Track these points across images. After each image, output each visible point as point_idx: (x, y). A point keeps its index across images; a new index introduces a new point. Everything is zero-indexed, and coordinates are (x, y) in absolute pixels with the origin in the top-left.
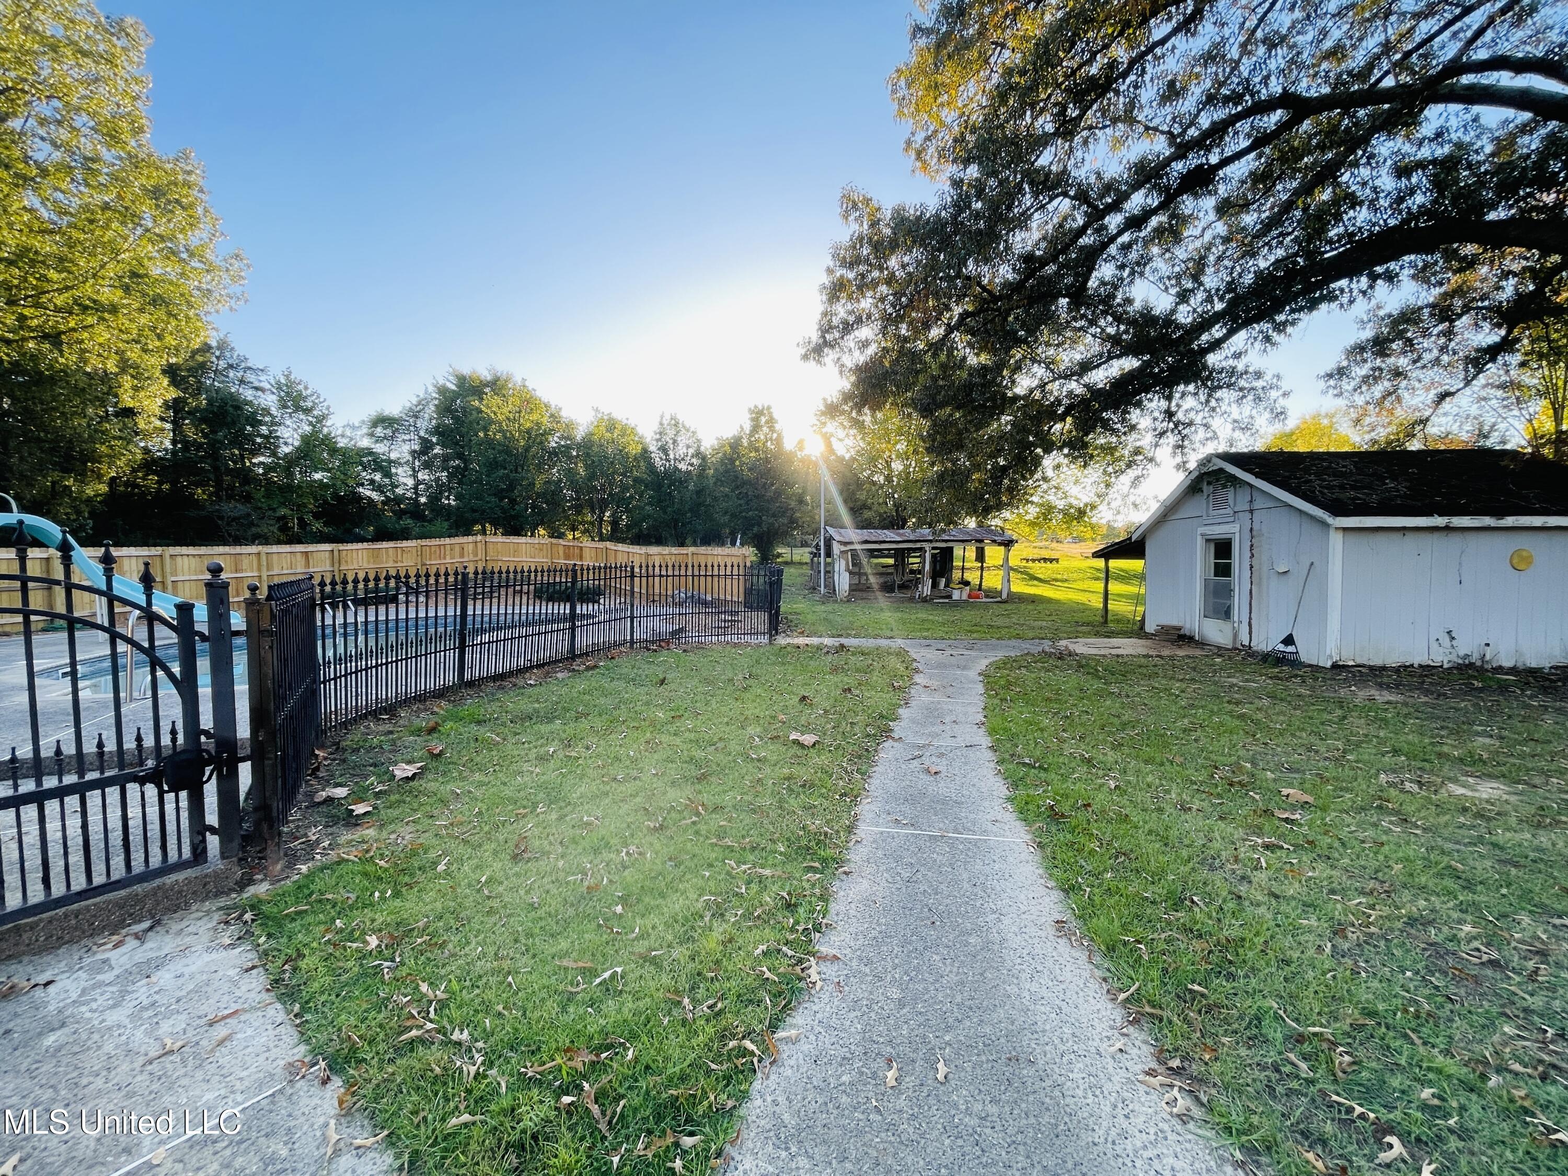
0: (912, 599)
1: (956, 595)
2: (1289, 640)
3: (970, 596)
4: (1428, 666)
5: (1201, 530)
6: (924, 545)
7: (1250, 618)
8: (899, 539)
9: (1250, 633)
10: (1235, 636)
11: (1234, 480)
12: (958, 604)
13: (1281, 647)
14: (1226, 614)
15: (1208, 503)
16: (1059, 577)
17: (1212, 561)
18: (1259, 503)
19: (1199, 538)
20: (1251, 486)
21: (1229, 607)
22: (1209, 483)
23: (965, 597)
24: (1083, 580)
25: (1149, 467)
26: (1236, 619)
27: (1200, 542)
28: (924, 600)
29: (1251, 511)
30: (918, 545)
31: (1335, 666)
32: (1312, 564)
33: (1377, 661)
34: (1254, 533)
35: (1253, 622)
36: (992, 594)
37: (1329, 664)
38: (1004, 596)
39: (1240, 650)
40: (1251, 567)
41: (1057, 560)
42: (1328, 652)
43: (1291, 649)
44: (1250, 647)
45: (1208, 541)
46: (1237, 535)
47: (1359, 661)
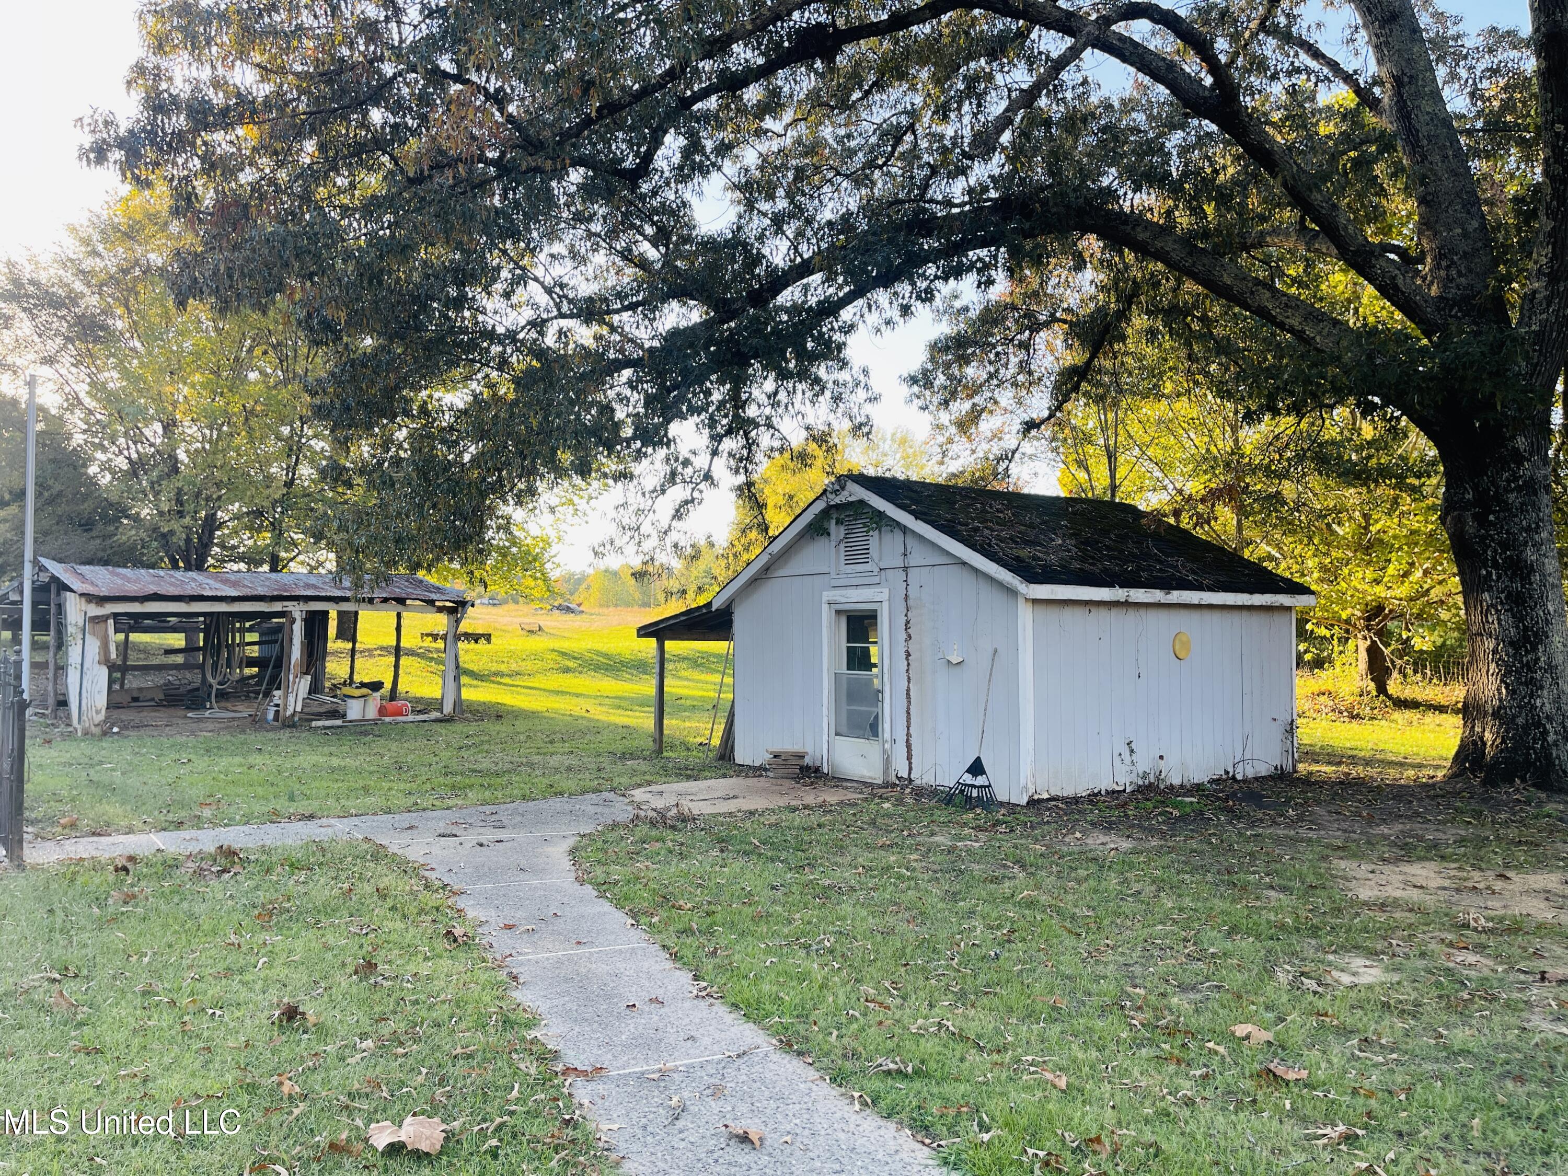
0: (257, 722)
1: (354, 710)
2: (977, 768)
3: (382, 711)
4: (1114, 792)
5: (828, 595)
6: (291, 606)
7: (908, 735)
8: (234, 593)
9: (909, 758)
10: (887, 762)
11: (880, 517)
12: (362, 729)
13: (968, 779)
14: (872, 729)
15: (838, 552)
16: (503, 668)
17: (844, 645)
18: (918, 556)
19: (825, 607)
20: (904, 529)
21: (877, 717)
22: (839, 522)
23: (372, 713)
24: (545, 671)
25: (702, 486)
26: (887, 736)
27: (826, 614)
28: (289, 724)
29: (906, 569)
30: (277, 607)
31: (1033, 803)
32: (996, 651)
33: (1069, 792)
34: (910, 602)
35: (913, 741)
36: (423, 706)
37: (1024, 801)
38: (448, 708)
39: (895, 785)
40: (908, 655)
41: (488, 637)
42: (1023, 782)
43: (980, 780)
44: (911, 781)
45: (838, 612)
46: (886, 605)
47: (1055, 792)
